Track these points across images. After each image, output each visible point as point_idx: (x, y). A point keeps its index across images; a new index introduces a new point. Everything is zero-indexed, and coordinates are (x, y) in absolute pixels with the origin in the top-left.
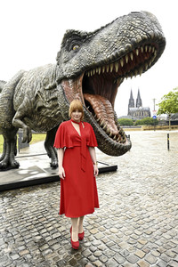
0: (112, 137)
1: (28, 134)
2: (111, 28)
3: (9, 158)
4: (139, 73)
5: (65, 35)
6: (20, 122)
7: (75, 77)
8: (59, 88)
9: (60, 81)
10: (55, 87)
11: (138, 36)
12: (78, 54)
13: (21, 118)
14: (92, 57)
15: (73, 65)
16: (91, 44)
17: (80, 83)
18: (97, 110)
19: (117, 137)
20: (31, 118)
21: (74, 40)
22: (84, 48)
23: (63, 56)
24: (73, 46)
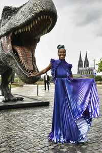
0: (27, 71)
2: (26, 5)
5: (3, 9)
12: (10, 21)
14: (16, 22)
15: (6, 27)
17: (10, 38)
18: (20, 55)
19: (30, 71)
22: (13, 17)
23: (2, 22)
24: (8, 16)
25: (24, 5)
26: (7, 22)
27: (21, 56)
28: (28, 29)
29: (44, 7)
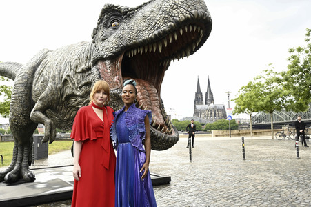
0: (156, 127)
1: (51, 131)
2: (153, 5)
3: (20, 168)
4: (186, 55)
5: (103, 10)
6: (41, 115)
7: (113, 58)
8: (94, 70)
9: (95, 63)
10: (89, 69)
11: (181, 15)
12: (118, 31)
13: (43, 110)
14: (133, 36)
15: (111, 43)
16: (133, 21)
17: (118, 64)
19: (162, 127)
20: (55, 110)
21: (112, 16)
22: (123, 25)
23: (100, 33)
24: (112, 22)
25: (146, 4)
26: (111, 34)
27: (140, 97)
28: (157, 49)
29: (193, 12)
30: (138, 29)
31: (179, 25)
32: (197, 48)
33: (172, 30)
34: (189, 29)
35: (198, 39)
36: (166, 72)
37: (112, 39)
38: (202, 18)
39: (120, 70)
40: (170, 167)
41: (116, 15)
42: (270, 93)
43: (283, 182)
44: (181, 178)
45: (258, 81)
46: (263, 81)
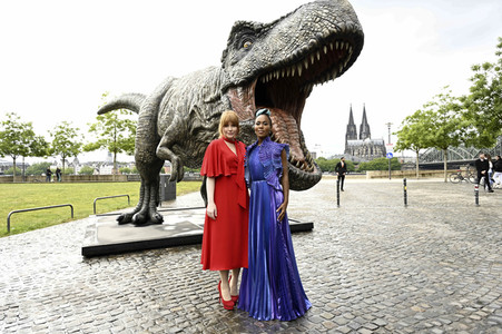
0: (294, 163)
1: (178, 169)
2: (292, 18)
3: (148, 209)
4: (331, 78)
5: (234, 28)
6: (168, 151)
7: (245, 84)
8: (223, 99)
9: (225, 90)
10: (218, 98)
11: (325, 29)
12: (250, 52)
13: (169, 145)
14: (268, 57)
15: (243, 67)
16: (268, 40)
17: (251, 92)
19: (301, 164)
20: (182, 145)
21: (245, 33)
22: (257, 45)
23: (230, 56)
24: (244, 42)
25: (283, 18)
26: (243, 56)
27: (276, 129)
28: (297, 72)
29: (339, 24)
30: (274, 49)
31: (322, 41)
32: (345, 69)
33: (314, 49)
34: (334, 46)
35: (346, 58)
36: (307, 100)
37: (244, 62)
38: (351, 31)
39: (253, 98)
40: (314, 213)
41: (249, 34)
42: (444, 123)
43: (454, 234)
44: (326, 225)
45: (428, 109)
46: (435, 109)
